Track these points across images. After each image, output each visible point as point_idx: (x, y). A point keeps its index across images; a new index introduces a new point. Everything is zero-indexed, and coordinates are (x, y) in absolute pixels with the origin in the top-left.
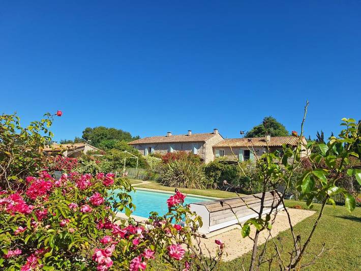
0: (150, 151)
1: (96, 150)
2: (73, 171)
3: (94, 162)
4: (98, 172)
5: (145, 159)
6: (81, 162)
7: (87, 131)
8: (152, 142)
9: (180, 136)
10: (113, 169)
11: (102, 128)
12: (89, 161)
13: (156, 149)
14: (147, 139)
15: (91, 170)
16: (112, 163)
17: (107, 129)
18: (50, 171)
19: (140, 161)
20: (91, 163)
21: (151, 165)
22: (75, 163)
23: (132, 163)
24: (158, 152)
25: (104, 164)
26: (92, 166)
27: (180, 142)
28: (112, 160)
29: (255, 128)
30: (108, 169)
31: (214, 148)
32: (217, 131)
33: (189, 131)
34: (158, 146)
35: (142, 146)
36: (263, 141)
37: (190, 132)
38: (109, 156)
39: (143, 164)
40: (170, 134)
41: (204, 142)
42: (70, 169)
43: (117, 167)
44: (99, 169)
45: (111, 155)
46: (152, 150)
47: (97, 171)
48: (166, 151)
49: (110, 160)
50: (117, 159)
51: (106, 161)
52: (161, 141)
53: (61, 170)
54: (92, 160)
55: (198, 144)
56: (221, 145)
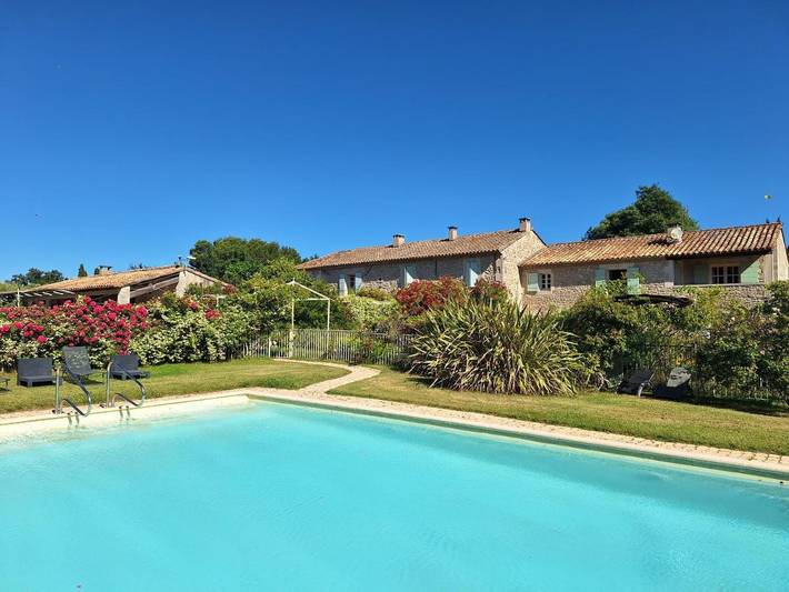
0: (352, 285)
1: (211, 284)
2: (134, 345)
3: (201, 314)
4: (215, 344)
5: (345, 304)
6: (158, 315)
7: (200, 248)
8: (354, 261)
9: (428, 243)
10: (260, 332)
11: (233, 241)
12: (183, 314)
13: (366, 279)
14: (342, 255)
15: (194, 340)
16: (255, 315)
17: (244, 243)
18: (59, 347)
19: (334, 310)
20: (191, 318)
21: (361, 318)
22: (140, 321)
23: (313, 313)
24: (374, 285)
25: (232, 320)
26: (193, 326)
27: (430, 258)
28: (254, 306)
29: (610, 218)
30: (243, 335)
31: (522, 269)
32: (528, 224)
33: (451, 228)
34: (372, 270)
35: (331, 273)
36: (663, 242)
37: (455, 232)
38: (246, 297)
39: (342, 318)
40: (401, 240)
41: (497, 254)
42: (124, 338)
43: (271, 329)
44: (217, 334)
45: (252, 292)
46: (358, 281)
47: (209, 342)
48: (394, 282)
49: (247, 307)
50: (268, 304)
51: (236, 311)
52: (379, 257)
53: (96, 344)
54: (195, 310)
55: (478, 259)
56: (543, 260)
